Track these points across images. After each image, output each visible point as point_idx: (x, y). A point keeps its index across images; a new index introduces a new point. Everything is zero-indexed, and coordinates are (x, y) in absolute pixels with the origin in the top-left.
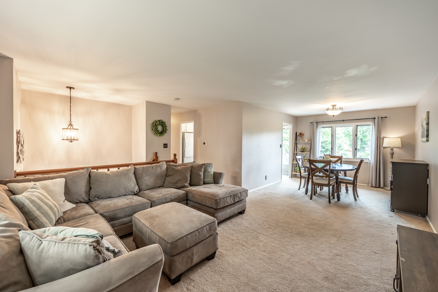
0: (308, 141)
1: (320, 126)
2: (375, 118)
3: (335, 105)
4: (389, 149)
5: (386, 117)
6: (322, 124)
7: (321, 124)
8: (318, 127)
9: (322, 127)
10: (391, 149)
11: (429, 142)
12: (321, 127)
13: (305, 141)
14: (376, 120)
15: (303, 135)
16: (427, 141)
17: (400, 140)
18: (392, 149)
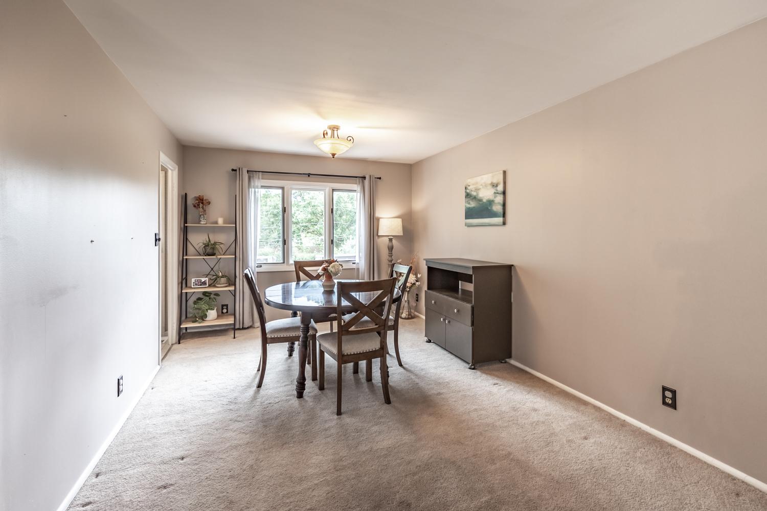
0: (224, 224)
1: (258, 182)
2: (364, 178)
3: (337, 128)
4: (387, 239)
5: (380, 178)
6: (261, 177)
7: (259, 178)
8: (252, 184)
9: (263, 187)
10: (389, 239)
11: (506, 226)
12: (260, 185)
13: (216, 223)
14: (367, 182)
15: (209, 203)
16: (504, 223)
17: (399, 221)
18: (391, 240)
